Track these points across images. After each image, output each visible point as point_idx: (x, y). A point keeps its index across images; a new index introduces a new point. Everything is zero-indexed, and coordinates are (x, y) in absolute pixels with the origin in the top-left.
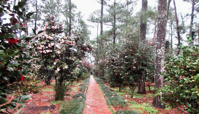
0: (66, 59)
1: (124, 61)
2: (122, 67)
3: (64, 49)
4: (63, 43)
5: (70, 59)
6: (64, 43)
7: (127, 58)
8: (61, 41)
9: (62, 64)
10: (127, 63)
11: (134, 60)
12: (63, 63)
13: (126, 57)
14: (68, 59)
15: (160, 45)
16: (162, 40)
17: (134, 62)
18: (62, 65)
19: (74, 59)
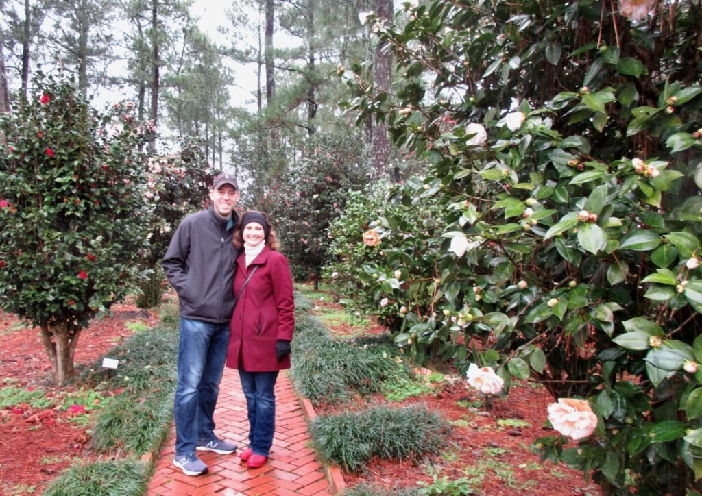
0: (166, 210)
1: (309, 207)
2: (306, 223)
3: (162, 186)
4: (158, 173)
5: (175, 209)
6: (161, 173)
7: (316, 200)
8: (154, 168)
9: (157, 221)
10: (318, 211)
11: (335, 205)
12: (158, 217)
13: (315, 196)
14: (169, 208)
15: (377, 175)
16: (382, 163)
17: (333, 210)
18: (158, 224)
19: (183, 208)
